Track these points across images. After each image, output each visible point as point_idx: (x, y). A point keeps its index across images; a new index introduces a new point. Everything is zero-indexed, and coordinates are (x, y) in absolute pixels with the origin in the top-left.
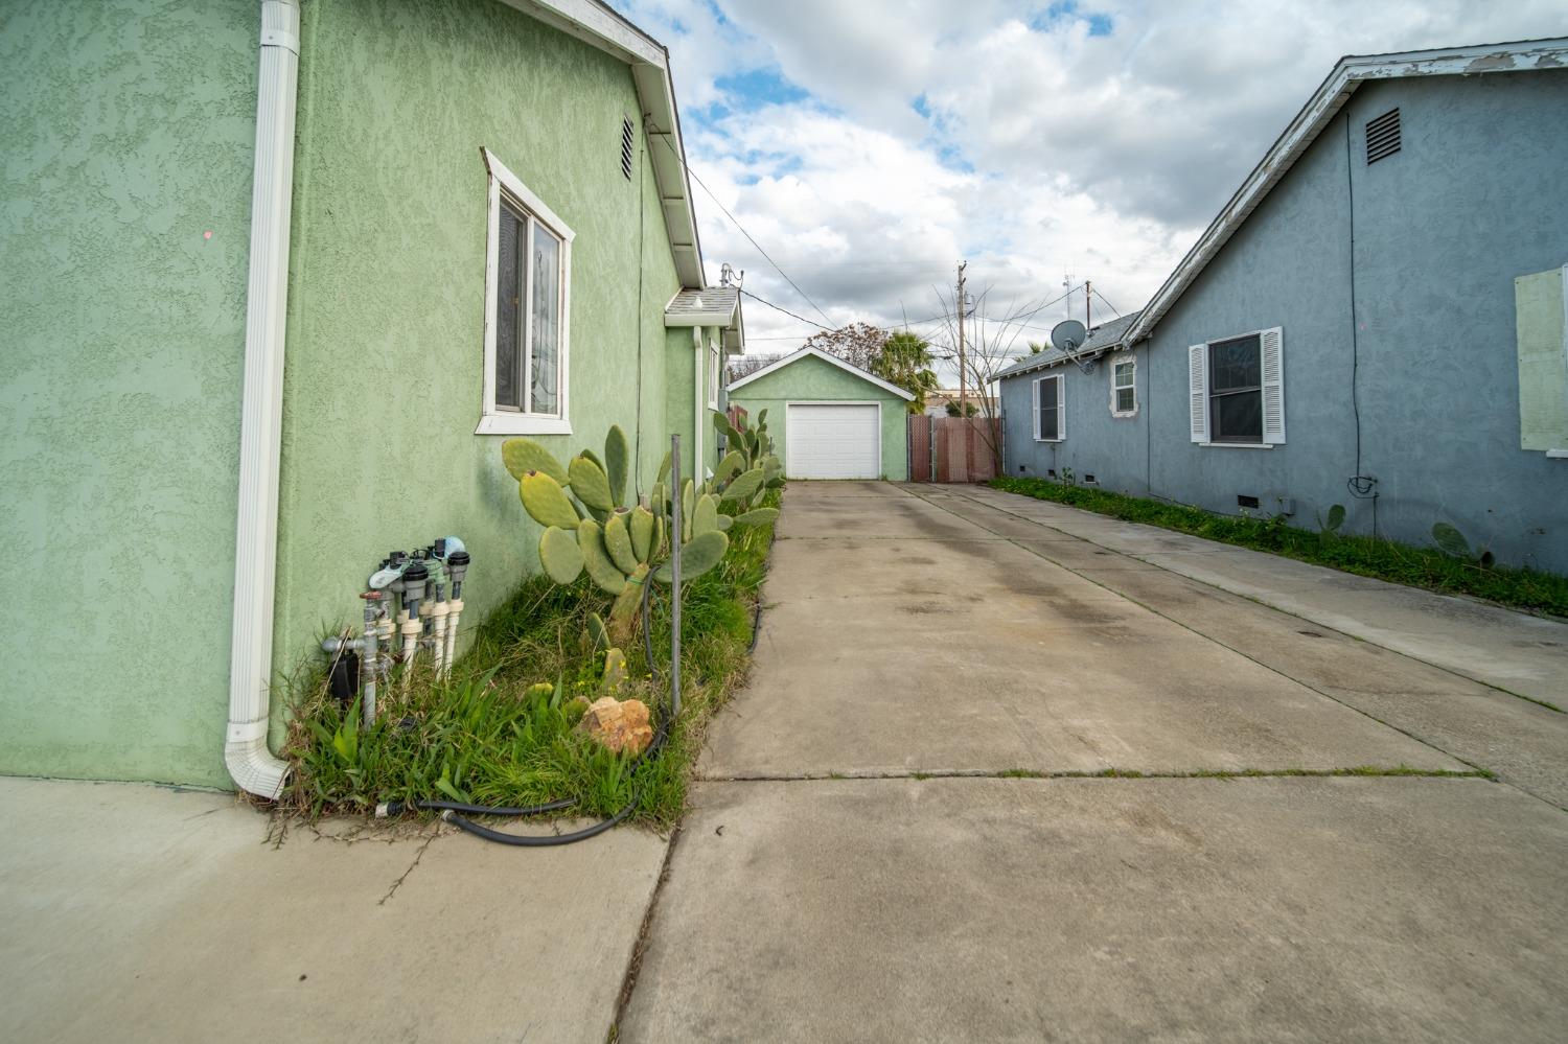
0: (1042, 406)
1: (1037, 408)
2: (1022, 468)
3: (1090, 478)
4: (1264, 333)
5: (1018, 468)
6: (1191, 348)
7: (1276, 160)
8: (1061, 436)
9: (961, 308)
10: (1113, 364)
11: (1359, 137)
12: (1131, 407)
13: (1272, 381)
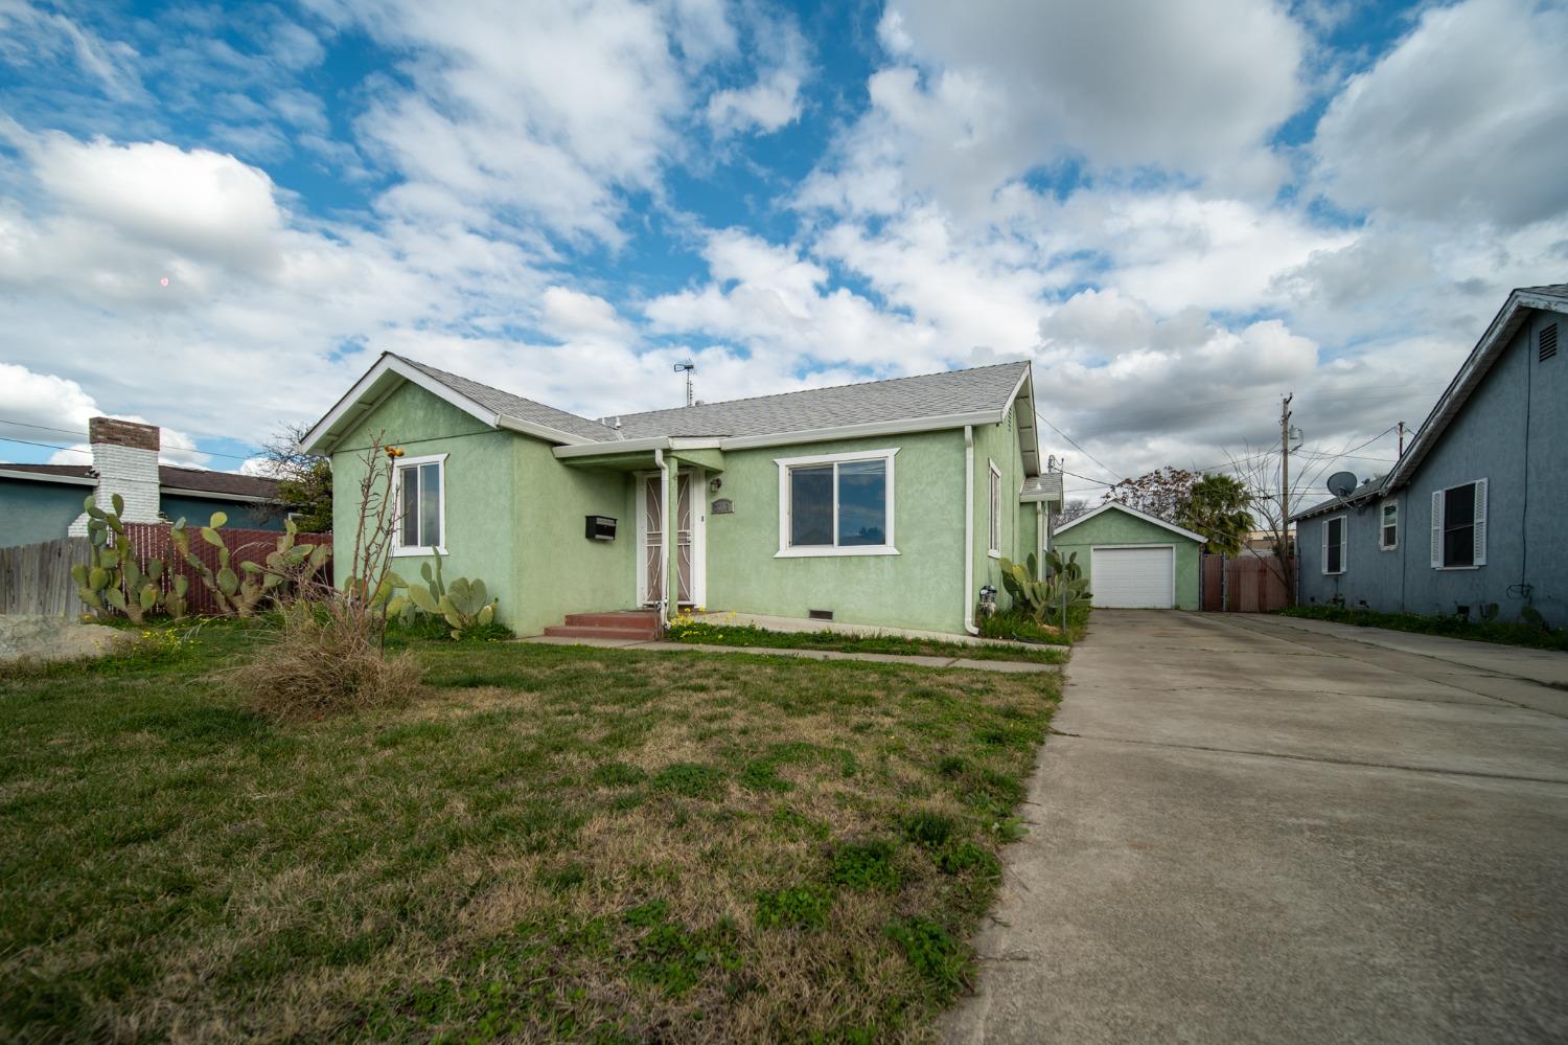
0: (1330, 544)
1: (1325, 546)
2: (1313, 599)
3: (1362, 602)
4: (1477, 482)
5: (1309, 600)
6: (1434, 493)
7: (1479, 356)
8: (1343, 569)
9: (1285, 444)
10: (1383, 506)
11: (1536, 341)
12: (1393, 543)
13: (1480, 518)
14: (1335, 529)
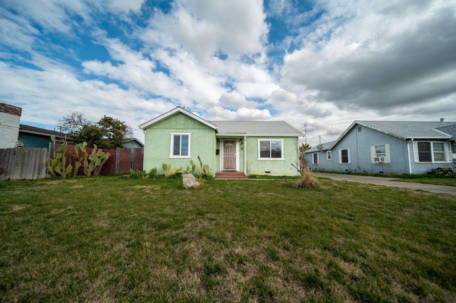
1: (313, 158)
3: (323, 169)
4: (348, 149)
6: (339, 151)
8: (318, 163)
10: (327, 152)
11: (357, 129)
12: (330, 158)
13: (349, 155)
14: (315, 156)
